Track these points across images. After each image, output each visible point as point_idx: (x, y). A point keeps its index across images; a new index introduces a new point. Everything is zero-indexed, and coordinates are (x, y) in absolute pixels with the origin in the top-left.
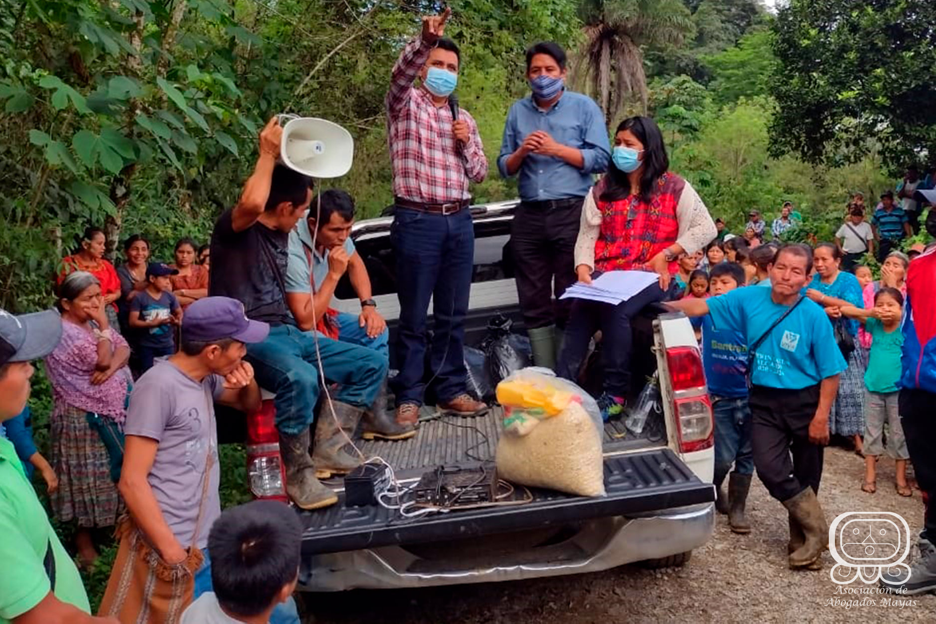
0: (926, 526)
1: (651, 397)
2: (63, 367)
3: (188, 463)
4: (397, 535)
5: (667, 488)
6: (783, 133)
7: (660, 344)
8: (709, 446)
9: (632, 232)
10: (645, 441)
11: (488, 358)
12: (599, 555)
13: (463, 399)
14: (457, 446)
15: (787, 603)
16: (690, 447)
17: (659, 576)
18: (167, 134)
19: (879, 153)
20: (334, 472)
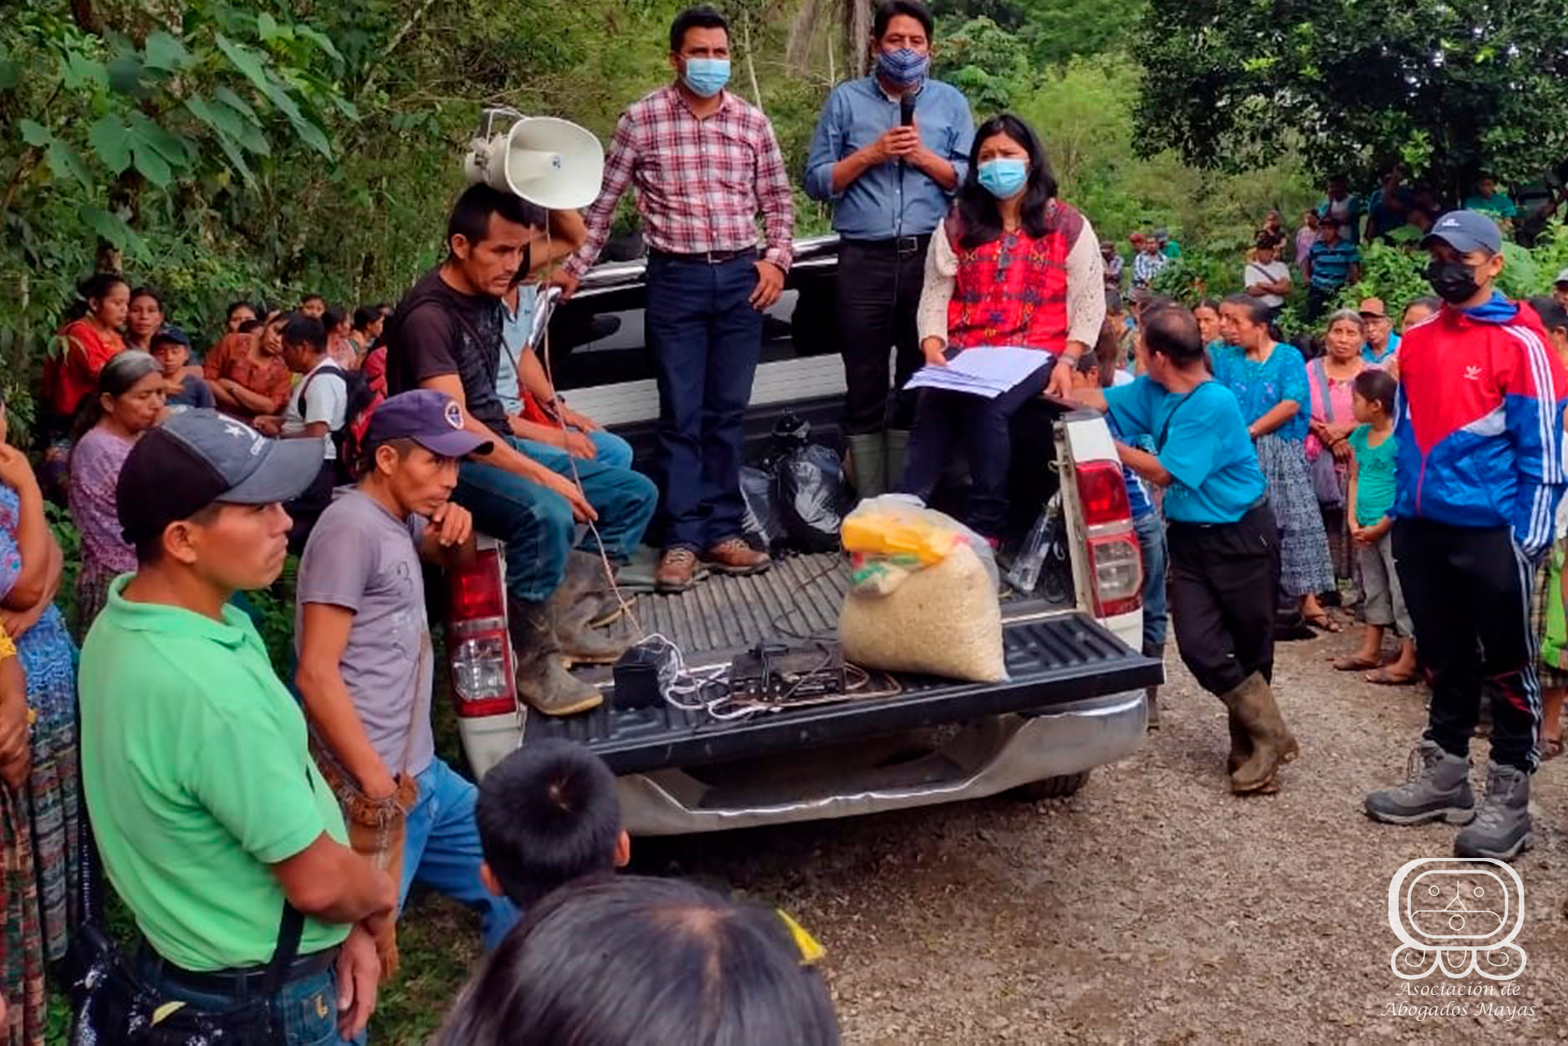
0: (1431, 722)
1: (1046, 537)
2: (97, 506)
3: (395, 645)
4: (708, 747)
5: (1095, 667)
6: (1157, 119)
7: (1065, 458)
8: (1137, 607)
9: (1005, 288)
10: (1042, 601)
11: (773, 483)
12: (984, 772)
13: (734, 546)
14: (753, 617)
15: (1236, 842)
16: (1112, 609)
17: (1042, 810)
18: (236, 130)
19: (1302, 151)
20: (577, 660)
